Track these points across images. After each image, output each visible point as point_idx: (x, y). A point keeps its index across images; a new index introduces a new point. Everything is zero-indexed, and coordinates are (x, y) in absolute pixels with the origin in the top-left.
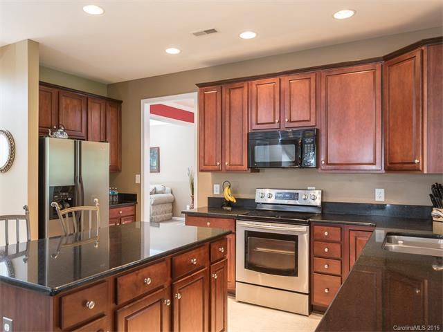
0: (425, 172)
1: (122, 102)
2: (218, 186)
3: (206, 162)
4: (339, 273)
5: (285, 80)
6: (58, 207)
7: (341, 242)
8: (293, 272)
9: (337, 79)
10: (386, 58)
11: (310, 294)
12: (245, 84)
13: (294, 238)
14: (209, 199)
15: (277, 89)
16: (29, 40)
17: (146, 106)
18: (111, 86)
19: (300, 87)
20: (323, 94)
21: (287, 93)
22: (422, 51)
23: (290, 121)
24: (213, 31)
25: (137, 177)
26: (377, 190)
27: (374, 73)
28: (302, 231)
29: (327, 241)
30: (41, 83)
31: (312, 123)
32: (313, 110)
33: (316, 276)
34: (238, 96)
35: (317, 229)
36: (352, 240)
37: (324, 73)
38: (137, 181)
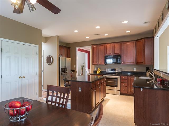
0: (145, 64)
1: (70, 48)
2: (96, 68)
3: (94, 62)
4: (127, 86)
5: (113, 44)
6: (62, 73)
7: (127, 79)
8: (117, 86)
9: (125, 44)
10: (136, 40)
11: (120, 91)
12: (104, 45)
13: (117, 79)
14: (94, 71)
15: (111, 46)
16: (57, 36)
17: (77, 49)
18: (67, 44)
19: (117, 46)
20: (122, 47)
21: (114, 47)
22: (144, 40)
23: (115, 53)
24: (99, 34)
25: (75, 66)
26: (134, 69)
27: (134, 43)
28: (118, 77)
29: (124, 79)
30: (59, 45)
31: (120, 54)
32: (120, 51)
33: (122, 87)
34: (102, 48)
35: (122, 77)
36: (130, 79)
37: (122, 43)
38: (75, 67)
